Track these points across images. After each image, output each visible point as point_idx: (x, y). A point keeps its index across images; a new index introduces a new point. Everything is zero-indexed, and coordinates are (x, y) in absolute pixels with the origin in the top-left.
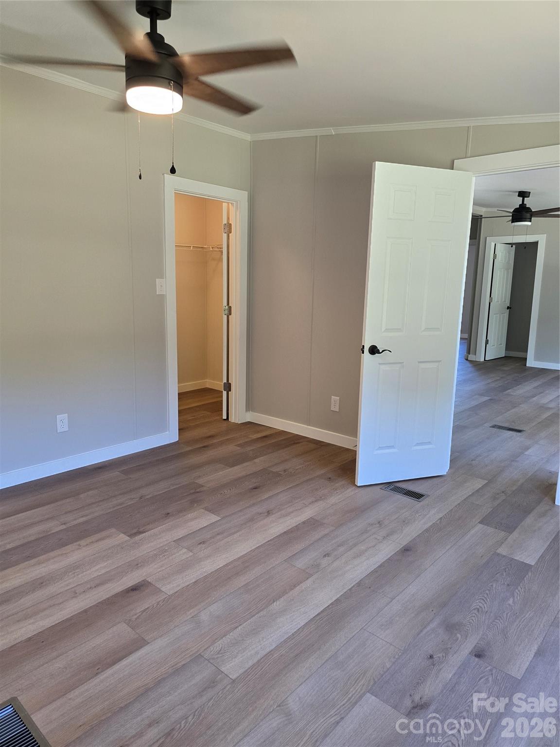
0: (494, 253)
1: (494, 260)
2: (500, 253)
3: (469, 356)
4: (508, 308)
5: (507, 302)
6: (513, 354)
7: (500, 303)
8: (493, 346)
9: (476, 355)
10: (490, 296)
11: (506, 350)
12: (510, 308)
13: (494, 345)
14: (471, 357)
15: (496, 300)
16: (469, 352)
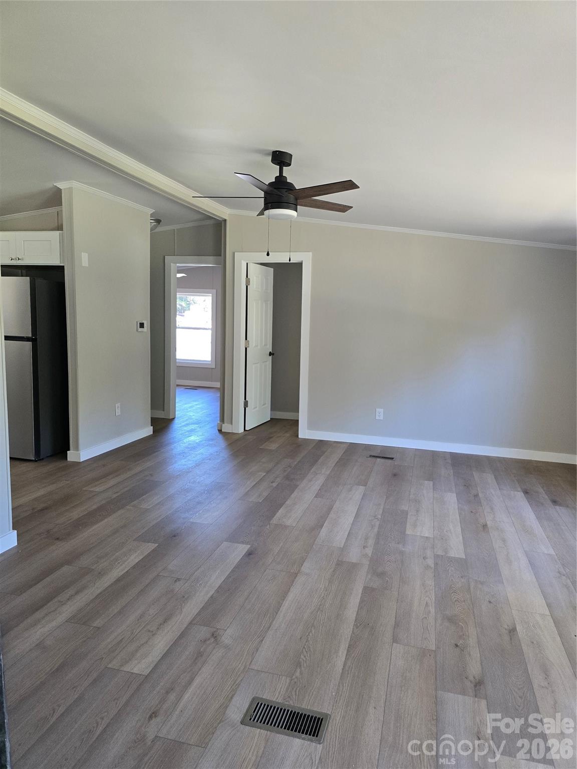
0: (247, 277)
1: (247, 287)
2: (255, 278)
3: (223, 425)
4: (270, 354)
5: (268, 346)
6: (280, 415)
7: (259, 347)
8: (254, 408)
9: (232, 424)
10: (246, 339)
11: (271, 410)
12: (273, 354)
13: (256, 407)
14: (226, 428)
15: (254, 345)
16: (222, 420)
